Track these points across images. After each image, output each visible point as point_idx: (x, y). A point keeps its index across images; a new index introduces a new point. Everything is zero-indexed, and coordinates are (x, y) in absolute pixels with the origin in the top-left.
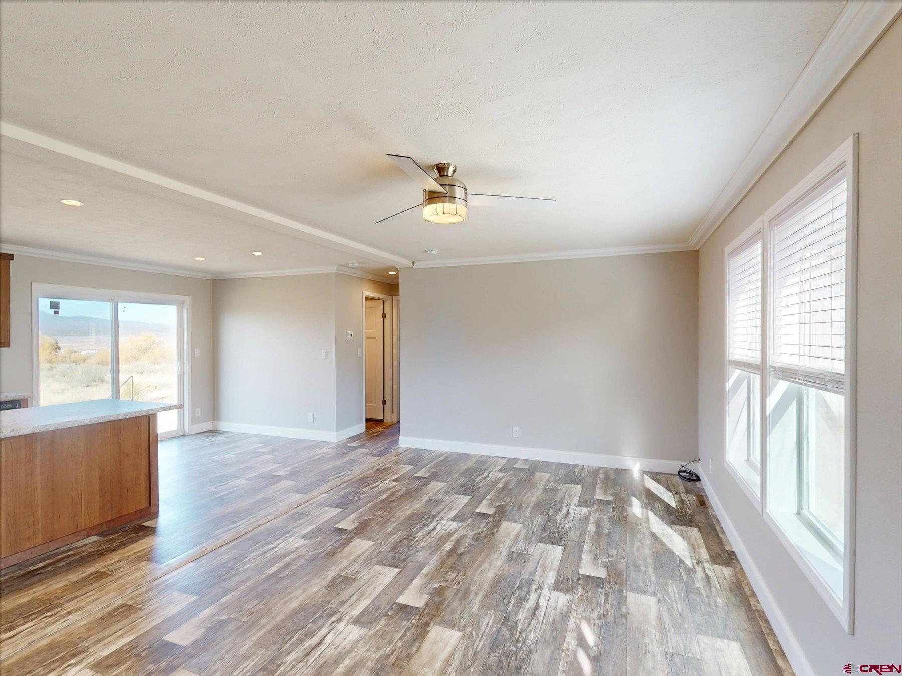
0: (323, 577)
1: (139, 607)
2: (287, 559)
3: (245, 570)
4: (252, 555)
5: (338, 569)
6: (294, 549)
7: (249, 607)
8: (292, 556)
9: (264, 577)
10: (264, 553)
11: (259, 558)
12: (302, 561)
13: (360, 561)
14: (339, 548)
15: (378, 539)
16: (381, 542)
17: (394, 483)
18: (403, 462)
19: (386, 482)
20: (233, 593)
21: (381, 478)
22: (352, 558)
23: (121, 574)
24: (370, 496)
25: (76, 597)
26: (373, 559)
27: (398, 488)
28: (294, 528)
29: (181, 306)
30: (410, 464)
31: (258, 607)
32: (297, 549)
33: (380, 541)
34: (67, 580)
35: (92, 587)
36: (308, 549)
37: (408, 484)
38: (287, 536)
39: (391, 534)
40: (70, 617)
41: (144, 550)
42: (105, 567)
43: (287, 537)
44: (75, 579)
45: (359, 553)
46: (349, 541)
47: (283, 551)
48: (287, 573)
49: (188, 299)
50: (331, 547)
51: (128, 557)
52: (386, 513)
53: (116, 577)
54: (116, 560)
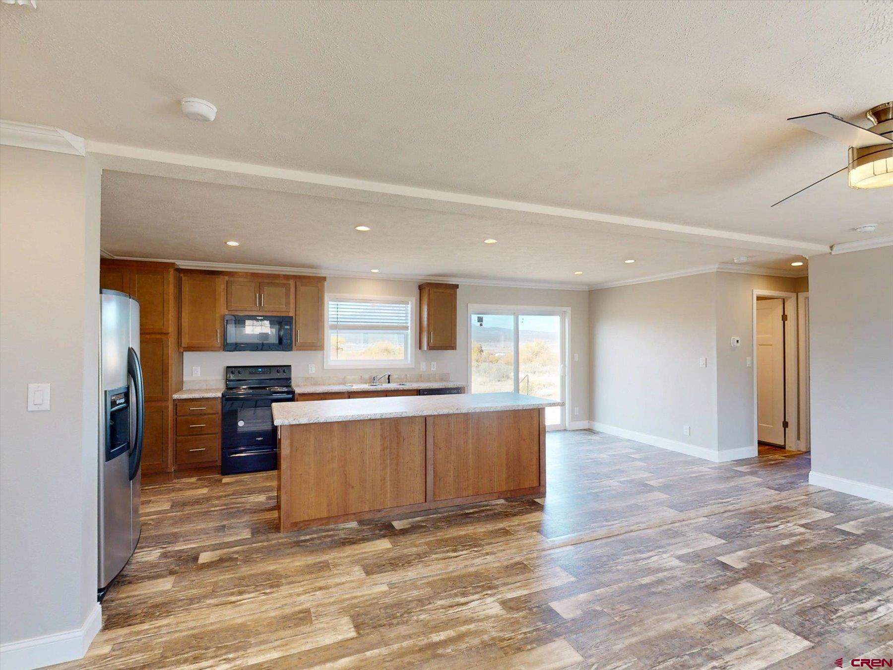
0: (702, 610)
1: (532, 568)
2: (660, 575)
3: (618, 570)
4: (625, 558)
5: (722, 608)
6: (667, 567)
7: (622, 609)
8: (665, 573)
9: (636, 584)
10: (637, 560)
11: (632, 563)
12: (677, 584)
13: (752, 610)
14: (723, 584)
15: (777, 593)
16: (782, 599)
17: (802, 530)
18: (815, 505)
19: (789, 525)
20: (607, 588)
21: (781, 519)
22: (740, 602)
23: (519, 536)
24: (765, 536)
25: (491, 543)
26: (769, 614)
27: (807, 536)
28: (669, 545)
29: (563, 315)
30: (827, 510)
31: (630, 612)
32: (672, 569)
33: (780, 596)
34: (486, 528)
35: (501, 539)
36: (684, 572)
37: (825, 536)
38: (660, 550)
39: (795, 593)
40: (487, 557)
41: (535, 522)
42: (509, 527)
43: (660, 552)
44: (491, 529)
45: (750, 600)
46: (735, 582)
47: (655, 565)
48: (660, 589)
49: (569, 309)
50: (711, 580)
51: (524, 524)
52: (789, 564)
53: (516, 537)
54: (516, 523)
